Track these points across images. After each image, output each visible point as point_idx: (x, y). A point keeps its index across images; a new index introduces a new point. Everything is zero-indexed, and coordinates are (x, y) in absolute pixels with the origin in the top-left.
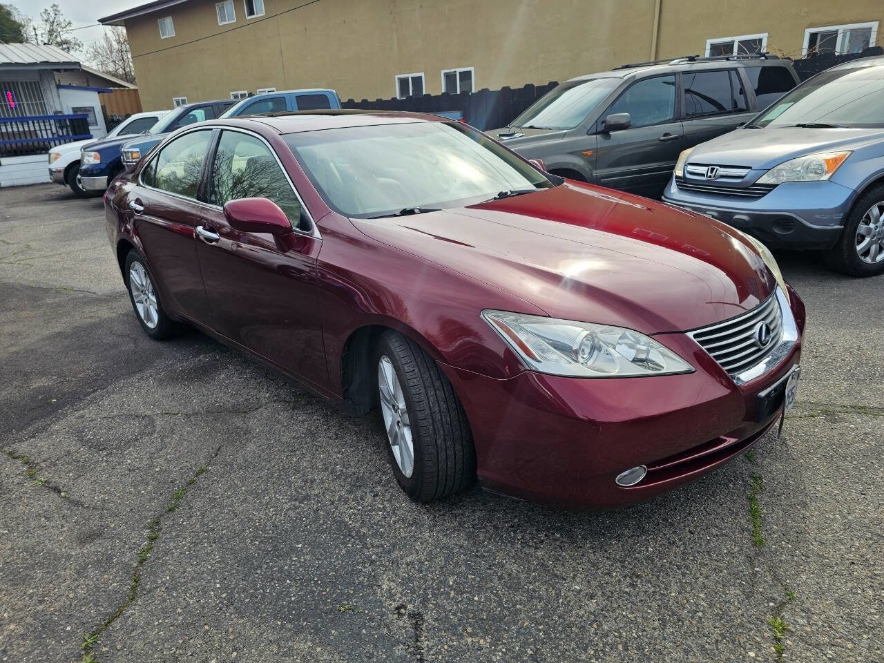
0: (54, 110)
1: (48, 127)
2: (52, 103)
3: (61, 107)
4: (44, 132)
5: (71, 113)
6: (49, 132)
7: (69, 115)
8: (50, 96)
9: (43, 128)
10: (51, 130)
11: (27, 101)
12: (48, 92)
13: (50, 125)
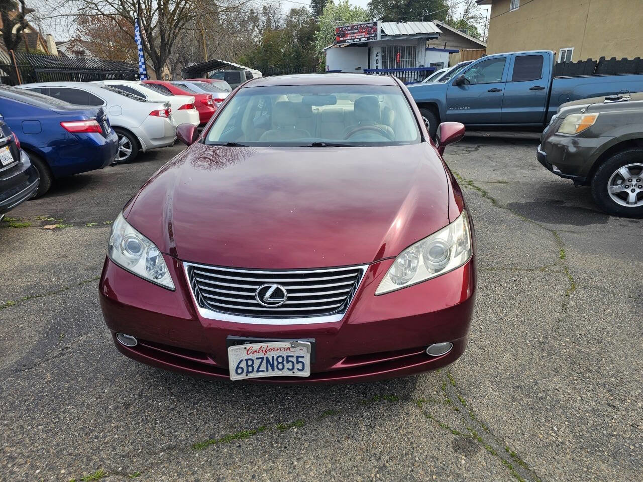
0: (419, 65)
1: (413, 76)
2: (420, 61)
3: (425, 63)
4: (410, 79)
5: (429, 67)
6: (413, 78)
7: (428, 68)
8: (420, 55)
9: (410, 76)
10: (414, 77)
11: (406, 58)
12: (420, 53)
13: (414, 74)
